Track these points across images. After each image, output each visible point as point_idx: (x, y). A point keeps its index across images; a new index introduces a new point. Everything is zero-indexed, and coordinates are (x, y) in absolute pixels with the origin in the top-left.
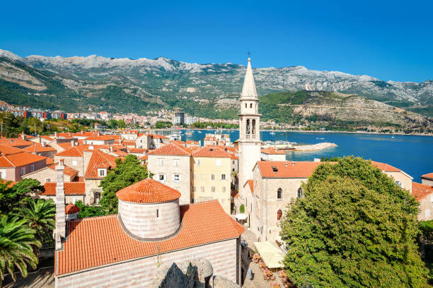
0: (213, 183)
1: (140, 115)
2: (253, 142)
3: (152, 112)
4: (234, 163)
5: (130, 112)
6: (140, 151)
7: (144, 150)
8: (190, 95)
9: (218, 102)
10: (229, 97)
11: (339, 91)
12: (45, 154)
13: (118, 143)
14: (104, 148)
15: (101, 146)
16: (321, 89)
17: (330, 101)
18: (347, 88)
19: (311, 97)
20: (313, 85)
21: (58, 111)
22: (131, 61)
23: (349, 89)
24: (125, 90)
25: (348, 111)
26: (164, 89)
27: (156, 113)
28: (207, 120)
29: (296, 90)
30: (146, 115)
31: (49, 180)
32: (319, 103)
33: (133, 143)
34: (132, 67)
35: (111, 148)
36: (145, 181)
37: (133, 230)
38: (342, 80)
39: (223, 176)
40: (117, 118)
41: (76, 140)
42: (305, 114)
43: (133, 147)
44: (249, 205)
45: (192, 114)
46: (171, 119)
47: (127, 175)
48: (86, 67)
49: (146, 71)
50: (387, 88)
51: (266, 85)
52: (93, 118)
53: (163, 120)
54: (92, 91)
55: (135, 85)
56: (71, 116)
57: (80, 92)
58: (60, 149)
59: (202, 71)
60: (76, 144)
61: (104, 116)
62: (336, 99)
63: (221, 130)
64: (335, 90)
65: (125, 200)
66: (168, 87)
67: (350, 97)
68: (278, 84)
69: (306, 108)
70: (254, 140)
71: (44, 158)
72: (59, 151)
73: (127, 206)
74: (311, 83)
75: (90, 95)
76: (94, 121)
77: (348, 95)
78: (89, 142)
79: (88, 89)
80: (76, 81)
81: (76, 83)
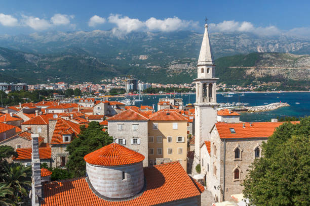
0: (170, 145)
1: (94, 83)
2: (210, 106)
3: (106, 80)
4: (188, 125)
5: (85, 81)
6: (99, 117)
7: (101, 116)
8: (142, 62)
9: (170, 68)
10: (180, 63)
11: (291, 52)
12: (13, 123)
13: (77, 110)
14: (65, 116)
15: (61, 114)
16: (273, 50)
17: (283, 62)
18: (298, 49)
19: (263, 59)
20: (264, 47)
21: (20, 84)
22: (86, 33)
23: (300, 50)
24: (81, 61)
25: (299, 71)
26: (118, 58)
27: (110, 81)
28: (159, 86)
29: (248, 53)
30: (100, 83)
31: (19, 146)
32: (271, 64)
33: (90, 110)
34: (87, 39)
35: (72, 115)
36: (111, 146)
37: (100, 191)
38: (293, 42)
39: (180, 139)
40: (73, 87)
41: (40, 110)
42: (257, 75)
43: (91, 114)
44: (205, 165)
45: (144, 80)
46: (124, 86)
47: (92, 140)
48: (45, 42)
49: (100, 41)
51: (217, 49)
52: (52, 88)
53: (116, 87)
54: (50, 63)
55: (90, 56)
56: (32, 88)
57: (39, 65)
58: (26, 118)
60: (41, 113)
61: (61, 86)
62: (288, 60)
63: (175, 94)
64: (287, 52)
65: (93, 163)
66: (121, 56)
67: (301, 57)
68: (230, 47)
69: (258, 69)
70: (211, 104)
71: (13, 127)
72: (25, 120)
73: (95, 169)
74: (263, 46)
75: (48, 67)
76: (52, 91)
77: (300, 56)
78: (50, 111)
79: (46, 62)
80: (36, 55)
81: (36, 57)
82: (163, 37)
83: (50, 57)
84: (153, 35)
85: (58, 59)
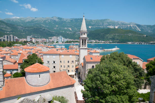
0: (68, 64)
1: (46, 39)
2: (84, 48)
8: (66, 30)
11: (123, 28)
13: (35, 49)
24: (40, 29)
26: (55, 29)
27: (52, 38)
28: (72, 40)
30: (48, 39)
34: (43, 21)
39: (73, 61)
44: (82, 72)
48: (26, 21)
49: (49, 22)
50: (141, 27)
55: (44, 27)
57: (23, 31)
59: (70, 21)
66: (57, 28)
74: (113, 25)
79: (26, 30)
80: (22, 27)
81: (22, 28)
82: (74, 21)
83: (28, 28)
84: (70, 20)
85: (31, 29)
